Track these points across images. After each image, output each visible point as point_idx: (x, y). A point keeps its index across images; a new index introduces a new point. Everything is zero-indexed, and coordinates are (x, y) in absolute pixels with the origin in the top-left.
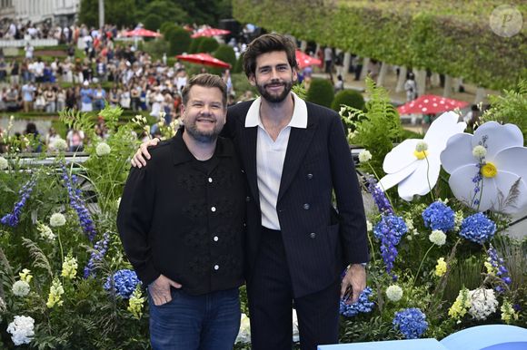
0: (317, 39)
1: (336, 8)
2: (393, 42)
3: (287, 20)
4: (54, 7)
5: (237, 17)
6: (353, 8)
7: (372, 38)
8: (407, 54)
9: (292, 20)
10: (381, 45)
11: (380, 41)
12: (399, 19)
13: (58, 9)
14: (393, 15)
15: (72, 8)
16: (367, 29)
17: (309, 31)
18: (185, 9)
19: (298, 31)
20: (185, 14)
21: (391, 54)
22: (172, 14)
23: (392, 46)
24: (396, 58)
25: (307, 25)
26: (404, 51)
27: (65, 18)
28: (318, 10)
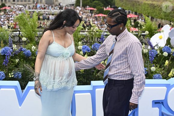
0: (137, 11)
1: (143, 3)
2: (158, 12)
3: (129, 6)
4: (69, 2)
5: (116, 5)
6: (147, 3)
7: (152, 11)
8: (161, 16)
9: (131, 6)
10: (154, 13)
11: (154, 12)
12: (160, 6)
13: (70, 3)
14: (158, 5)
15: (73, 2)
16: (151, 9)
17: (135, 9)
18: (103, 3)
19: (132, 9)
20: (103, 5)
21: (157, 15)
22: (99, 5)
23: (157, 14)
24: (158, 17)
25: (135, 8)
26: (160, 15)
27: (72, 5)
28: (138, 4)
